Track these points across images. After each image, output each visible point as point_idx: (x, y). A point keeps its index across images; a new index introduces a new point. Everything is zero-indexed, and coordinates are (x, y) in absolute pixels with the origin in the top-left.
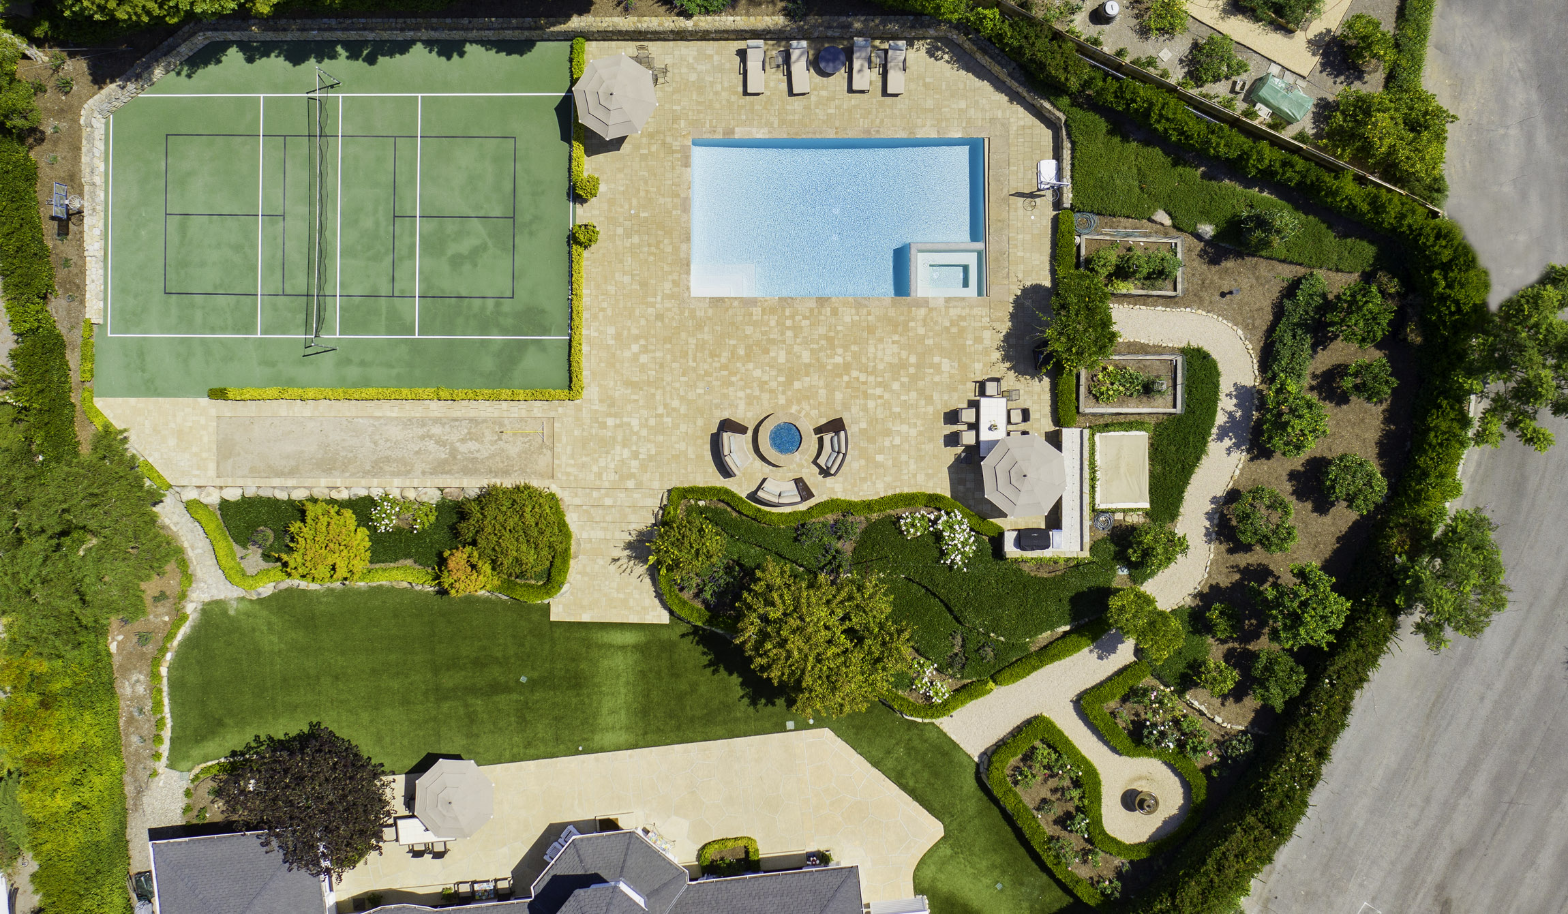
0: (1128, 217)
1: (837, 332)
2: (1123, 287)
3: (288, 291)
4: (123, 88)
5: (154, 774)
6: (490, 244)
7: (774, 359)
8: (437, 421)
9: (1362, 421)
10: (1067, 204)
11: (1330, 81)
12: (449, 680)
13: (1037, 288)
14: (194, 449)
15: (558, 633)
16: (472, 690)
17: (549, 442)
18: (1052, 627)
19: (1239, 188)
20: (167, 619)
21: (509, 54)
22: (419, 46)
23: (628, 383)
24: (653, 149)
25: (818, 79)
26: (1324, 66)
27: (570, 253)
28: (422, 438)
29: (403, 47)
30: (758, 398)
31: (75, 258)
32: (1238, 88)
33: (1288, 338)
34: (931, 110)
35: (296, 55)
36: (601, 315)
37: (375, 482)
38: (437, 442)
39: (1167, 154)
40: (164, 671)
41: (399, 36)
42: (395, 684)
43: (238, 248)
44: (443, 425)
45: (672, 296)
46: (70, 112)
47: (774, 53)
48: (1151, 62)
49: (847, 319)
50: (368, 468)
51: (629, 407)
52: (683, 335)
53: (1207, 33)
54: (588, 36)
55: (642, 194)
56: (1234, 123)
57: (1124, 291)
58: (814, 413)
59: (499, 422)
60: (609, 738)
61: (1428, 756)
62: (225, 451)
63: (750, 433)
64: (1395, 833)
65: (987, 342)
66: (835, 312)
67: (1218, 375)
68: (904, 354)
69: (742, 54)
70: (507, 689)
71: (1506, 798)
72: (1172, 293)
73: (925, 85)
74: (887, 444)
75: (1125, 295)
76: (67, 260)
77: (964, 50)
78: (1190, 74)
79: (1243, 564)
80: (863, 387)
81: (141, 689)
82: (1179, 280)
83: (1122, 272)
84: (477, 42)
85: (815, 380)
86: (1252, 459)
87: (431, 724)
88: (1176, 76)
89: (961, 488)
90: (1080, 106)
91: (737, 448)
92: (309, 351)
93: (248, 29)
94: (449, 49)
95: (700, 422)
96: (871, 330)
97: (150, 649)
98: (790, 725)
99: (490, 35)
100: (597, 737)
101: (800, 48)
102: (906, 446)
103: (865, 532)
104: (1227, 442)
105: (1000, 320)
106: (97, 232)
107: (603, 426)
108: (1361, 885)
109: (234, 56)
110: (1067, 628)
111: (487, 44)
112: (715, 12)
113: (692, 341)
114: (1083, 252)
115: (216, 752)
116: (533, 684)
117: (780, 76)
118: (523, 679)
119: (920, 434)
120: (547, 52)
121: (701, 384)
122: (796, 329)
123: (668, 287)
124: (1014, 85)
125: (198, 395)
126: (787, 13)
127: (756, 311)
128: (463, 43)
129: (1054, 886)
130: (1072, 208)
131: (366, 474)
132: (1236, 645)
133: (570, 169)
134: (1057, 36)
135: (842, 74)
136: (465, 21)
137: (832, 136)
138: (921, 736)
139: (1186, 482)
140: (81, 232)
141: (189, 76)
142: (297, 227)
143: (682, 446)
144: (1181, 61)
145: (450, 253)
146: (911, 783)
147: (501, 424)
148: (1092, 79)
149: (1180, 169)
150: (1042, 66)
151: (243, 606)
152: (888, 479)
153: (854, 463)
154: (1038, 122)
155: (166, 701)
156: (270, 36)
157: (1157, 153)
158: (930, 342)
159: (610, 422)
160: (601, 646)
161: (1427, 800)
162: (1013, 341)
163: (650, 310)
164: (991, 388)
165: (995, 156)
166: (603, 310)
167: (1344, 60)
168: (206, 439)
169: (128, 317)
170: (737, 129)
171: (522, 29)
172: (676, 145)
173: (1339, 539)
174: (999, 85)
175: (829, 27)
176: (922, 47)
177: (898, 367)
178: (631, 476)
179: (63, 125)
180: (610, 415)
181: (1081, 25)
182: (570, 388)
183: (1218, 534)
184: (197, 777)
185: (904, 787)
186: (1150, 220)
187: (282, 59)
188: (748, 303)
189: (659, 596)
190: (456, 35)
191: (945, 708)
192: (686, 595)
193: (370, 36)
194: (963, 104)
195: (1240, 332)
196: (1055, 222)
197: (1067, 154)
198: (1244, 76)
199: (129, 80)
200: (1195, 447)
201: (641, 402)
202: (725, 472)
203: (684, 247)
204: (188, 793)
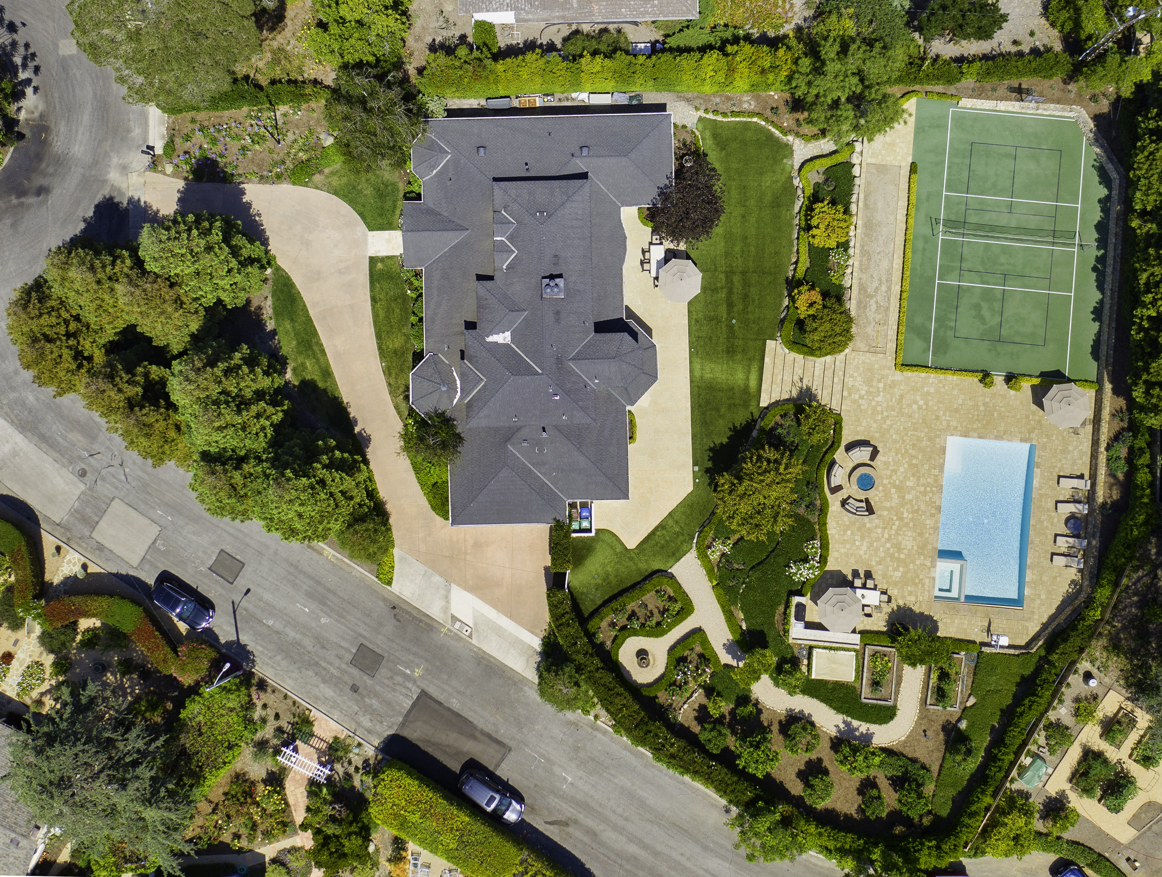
0: (973, 683)
1: (921, 516)
2: (934, 676)
3: (968, 212)
4: (1091, 131)
5: (697, 109)
6: (986, 327)
7: (909, 480)
8: (889, 288)
9: (847, 802)
10: (984, 649)
11: (1041, 801)
12: (736, 279)
13: (936, 628)
14: (883, 152)
15: (760, 343)
16: (730, 292)
17: (873, 350)
18: (746, 620)
19: (985, 744)
20: (785, 124)
21: (1092, 346)
22: (1101, 297)
23: (902, 397)
24: (1032, 422)
25: (1064, 517)
26: (1050, 798)
27: (977, 371)
28: (880, 280)
29: (1100, 287)
30: (887, 468)
31: (996, 94)
32: (1041, 749)
33: (901, 763)
34: (1041, 579)
35: (1101, 227)
36: (941, 385)
37: (857, 251)
38: (877, 288)
39: (1008, 706)
40: (755, 120)
41: (1108, 286)
42: (737, 249)
43: (994, 185)
44: (886, 292)
45: (948, 425)
46: (1079, 100)
47: (1080, 495)
48: (1061, 701)
49: (928, 522)
50: (866, 248)
51: (888, 396)
52: (926, 430)
53: (1074, 733)
54: (1099, 392)
55: (1007, 414)
56: (1025, 743)
57: (932, 676)
58: (877, 499)
59: (886, 323)
60: (697, 367)
61: (652, 822)
62: (881, 169)
63: (869, 462)
64: (609, 799)
65: (909, 598)
66: (932, 515)
67: (880, 724)
68: (906, 551)
69: (1081, 477)
70: (729, 312)
71: (624, 863)
72: (928, 702)
73: (1056, 577)
74: (856, 537)
75: (929, 676)
76: (996, 90)
77: (1074, 600)
78: (1051, 724)
79: (773, 728)
80: (889, 527)
81: (746, 106)
82: (936, 707)
83: (944, 676)
84: (1100, 329)
85: (895, 501)
86: (831, 738)
87: (713, 267)
88: (1052, 716)
89: (828, 576)
90: (1038, 661)
91: (861, 455)
92: (933, 220)
93: (1119, 204)
94: (1098, 313)
95: (877, 435)
96: (921, 534)
97: (768, 113)
98: (696, 468)
99: (1105, 337)
100: (698, 360)
101: (1083, 509)
102: (854, 548)
103: (808, 521)
104: (842, 726)
105: (920, 606)
106: (1011, 109)
107: (879, 381)
108: (581, 778)
109: (1103, 192)
110: (744, 628)
111: (1099, 335)
112: (1108, 464)
113: (923, 435)
114: (955, 656)
115: (706, 144)
116: (731, 327)
117: (1067, 497)
118: (734, 321)
119: (860, 556)
120: (1091, 368)
121: (898, 438)
122: (925, 493)
123: (954, 424)
124: (1053, 626)
125: (914, 156)
126: (1104, 504)
127: (936, 472)
128: (1101, 321)
129: (595, 607)
130: (981, 653)
131: (862, 246)
132: (727, 720)
133: (1025, 375)
134: (1081, 650)
135: (1067, 531)
136: (1114, 325)
137: (1032, 522)
138: (685, 541)
139: (822, 701)
140: (1011, 100)
141: (1093, 166)
142: (1004, 220)
143: (864, 424)
144: (1059, 719)
145: (983, 304)
146: (658, 533)
147: (884, 324)
148: (1056, 667)
149: (999, 713)
150: (1065, 640)
151: (788, 168)
152: (837, 536)
153: (847, 518)
154: (1030, 638)
155: (738, 119)
156: (1113, 215)
157: (1009, 701)
158: (911, 566)
159: (881, 385)
160: (749, 366)
161: (626, 819)
162: (908, 612)
163: (942, 413)
164: (885, 598)
165: (1012, 610)
166: (944, 387)
167: (1052, 810)
168: (888, 159)
169: (960, 120)
170: (1039, 470)
171: (1107, 356)
172: (1033, 435)
173: (781, 782)
174: (1052, 618)
175: (1094, 527)
176: (1078, 577)
177: (898, 547)
178: (850, 394)
179: (1072, 95)
180: (885, 385)
181: (1084, 665)
182: (902, 365)
183: (791, 716)
184: (693, 133)
185: (656, 529)
186: (970, 695)
187: (1099, 219)
188: (941, 468)
189: (777, 403)
190: (1106, 318)
191: (703, 555)
192: (778, 418)
193: (1109, 270)
194: (1043, 597)
195: (903, 738)
196: (974, 642)
197: (1012, 651)
198: (1048, 753)
199: (1095, 135)
200: (841, 707)
201: (890, 403)
202: (850, 447)
203: (976, 435)
204: (684, 127)
